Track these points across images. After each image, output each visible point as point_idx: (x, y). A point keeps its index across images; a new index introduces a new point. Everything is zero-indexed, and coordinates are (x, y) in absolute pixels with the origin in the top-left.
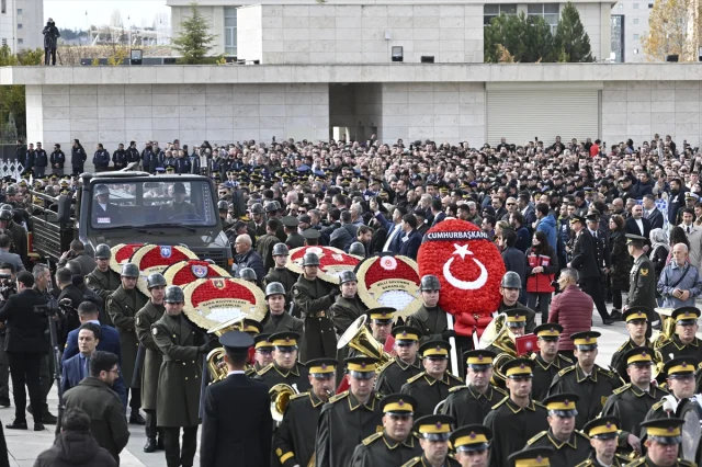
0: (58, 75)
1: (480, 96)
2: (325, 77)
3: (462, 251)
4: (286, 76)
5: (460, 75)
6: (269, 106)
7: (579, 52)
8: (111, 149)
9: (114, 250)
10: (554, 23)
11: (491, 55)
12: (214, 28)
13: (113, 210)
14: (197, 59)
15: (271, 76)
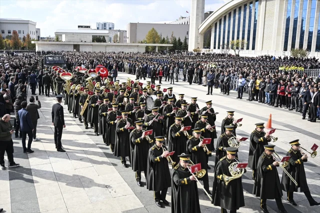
0: (39, 42)
1: (92, 46)
2: (73, 43)
3: (102, 69)
4: (68, 43)
5: (89, 44)
6: (66, 47)
7: (105, 41)
8: (46, 52)
9: (52, 67)
10: (102, 38)
11: (93, 41)
12: (60, 37)
13: (49, 61)
14: (58, 41)
15: (66, 43)
